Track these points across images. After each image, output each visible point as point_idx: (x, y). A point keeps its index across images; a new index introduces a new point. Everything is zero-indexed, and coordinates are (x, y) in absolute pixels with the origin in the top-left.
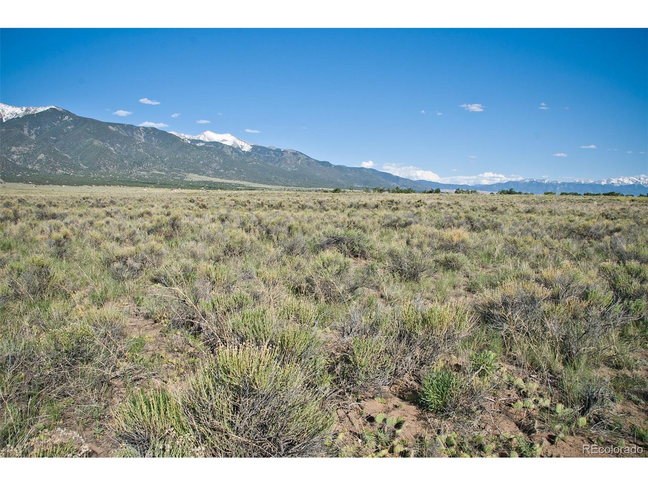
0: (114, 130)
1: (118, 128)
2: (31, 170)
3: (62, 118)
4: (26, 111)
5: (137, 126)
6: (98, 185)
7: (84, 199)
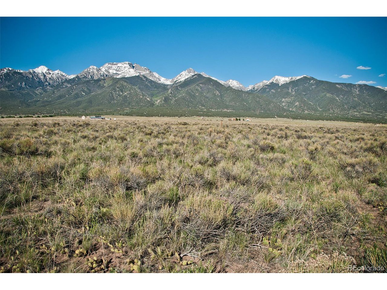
0: (340, 87)
1: (342, 86)
2: (291, 111)
3: (309, 82)
4: (291, 79)
5: (354, 84)
6: (327, 120)
7: (320, 128)
